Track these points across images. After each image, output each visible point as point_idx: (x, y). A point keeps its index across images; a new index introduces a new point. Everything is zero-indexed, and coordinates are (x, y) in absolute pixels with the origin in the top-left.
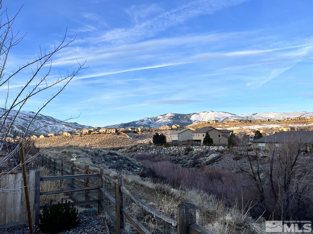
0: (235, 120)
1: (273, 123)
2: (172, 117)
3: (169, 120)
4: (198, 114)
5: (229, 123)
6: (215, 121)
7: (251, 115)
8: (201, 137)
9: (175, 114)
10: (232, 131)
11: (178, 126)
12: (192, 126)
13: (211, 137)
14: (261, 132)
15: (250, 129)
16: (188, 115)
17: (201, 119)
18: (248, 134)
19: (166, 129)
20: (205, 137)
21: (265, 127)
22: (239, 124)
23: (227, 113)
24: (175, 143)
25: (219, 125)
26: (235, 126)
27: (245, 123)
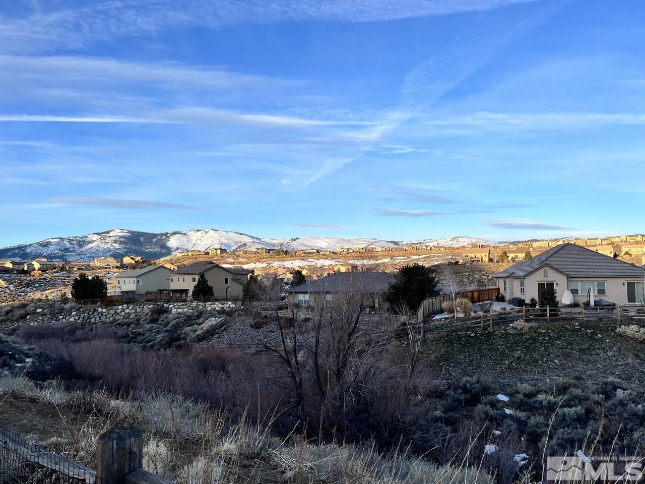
0: (258, 249)
1: (325, 257)
2: (124, 238)
3: (117, 246)
4: (184, 234)
5: (248, 255)
6: (219, 250)
7: (288, 240)
8: (188, 283)
9: (132, 233)
10: (253, 272)
11: (139, 258)
12: (171, 260)
13: (210, 284)
14: (304, 272)
15: (285, 268)
16: (162, 235)
17: (191, 246)
18: (281, 277)
19: (109, 265)
20: (196, 283)
21: (312, 264)
22: (266, 258)
23: (245, 234)
24: (128, 298)
25: (227, 259)
26: (259, 260)
27: (277, 257)
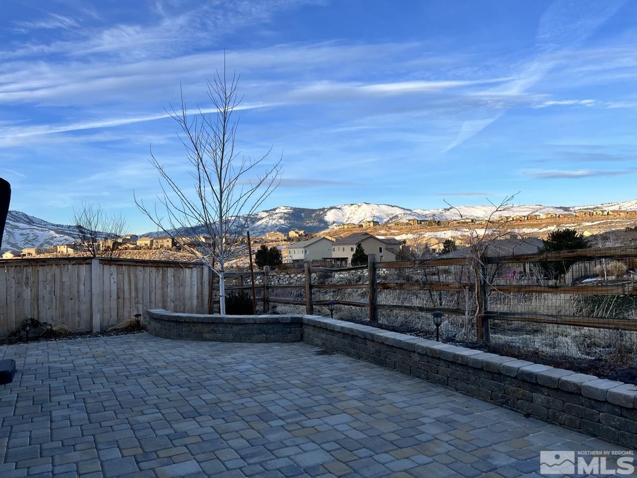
0: (409, 220)
1: (481, 226)
2: (288, 214)
3: (282, 221)
4: (340, 209)
5: (400, 227)
6: (372, 223)
7: (440, 210)
8: (348, 253)
9: (295, 209)
11: (302, 232)
12: (329, 233)
13: (366, 253)
14: (457, 243)
15: (437, 238)
16: (320, 210)
17: (346, 219)
18: (433, 247)
19: (278, 239)
20: (354, 252)
22: (417, 229)
24: (298, 265)
25: (380, 231)
26: (410, 231)
27: (429, 227)
